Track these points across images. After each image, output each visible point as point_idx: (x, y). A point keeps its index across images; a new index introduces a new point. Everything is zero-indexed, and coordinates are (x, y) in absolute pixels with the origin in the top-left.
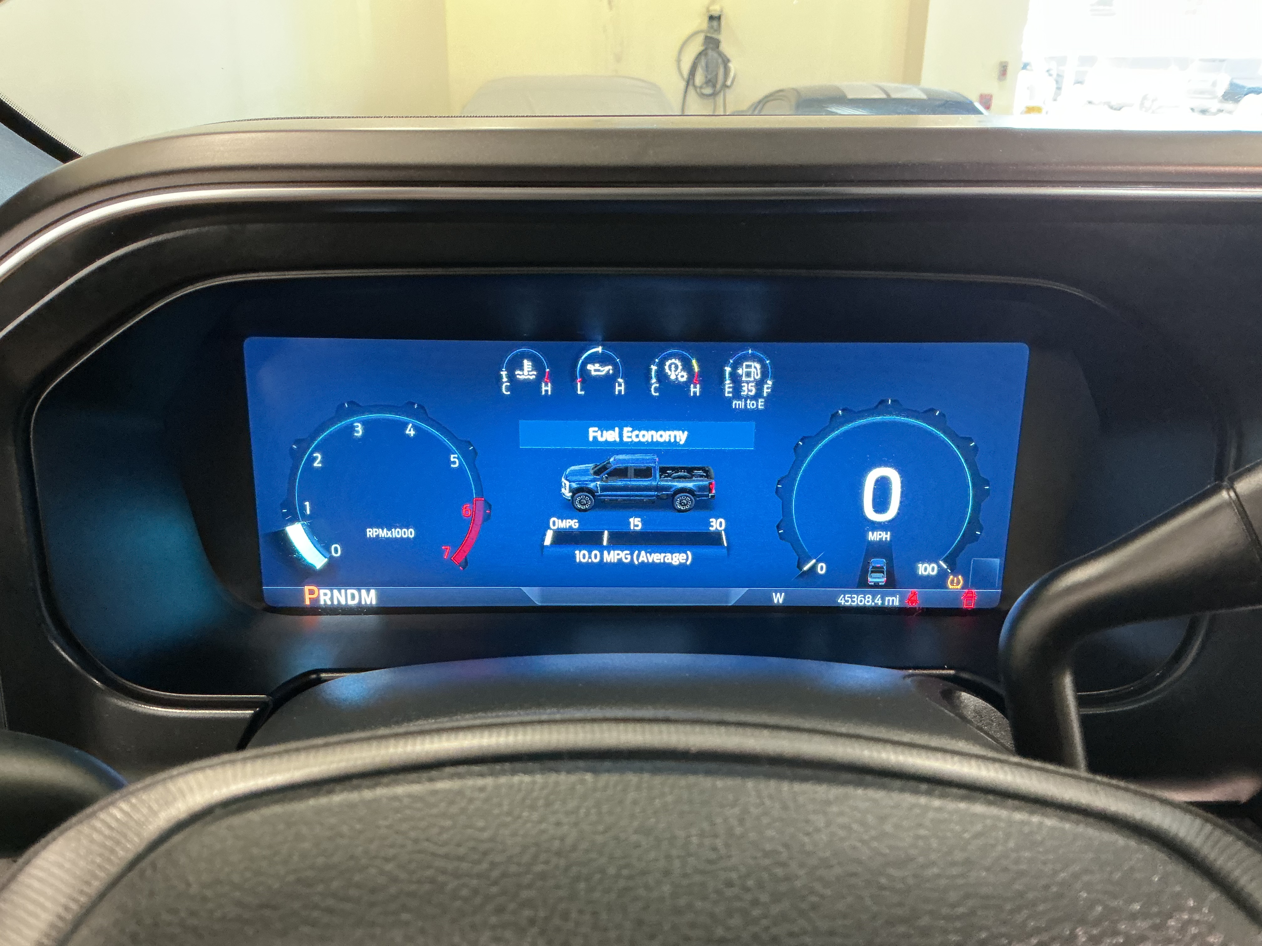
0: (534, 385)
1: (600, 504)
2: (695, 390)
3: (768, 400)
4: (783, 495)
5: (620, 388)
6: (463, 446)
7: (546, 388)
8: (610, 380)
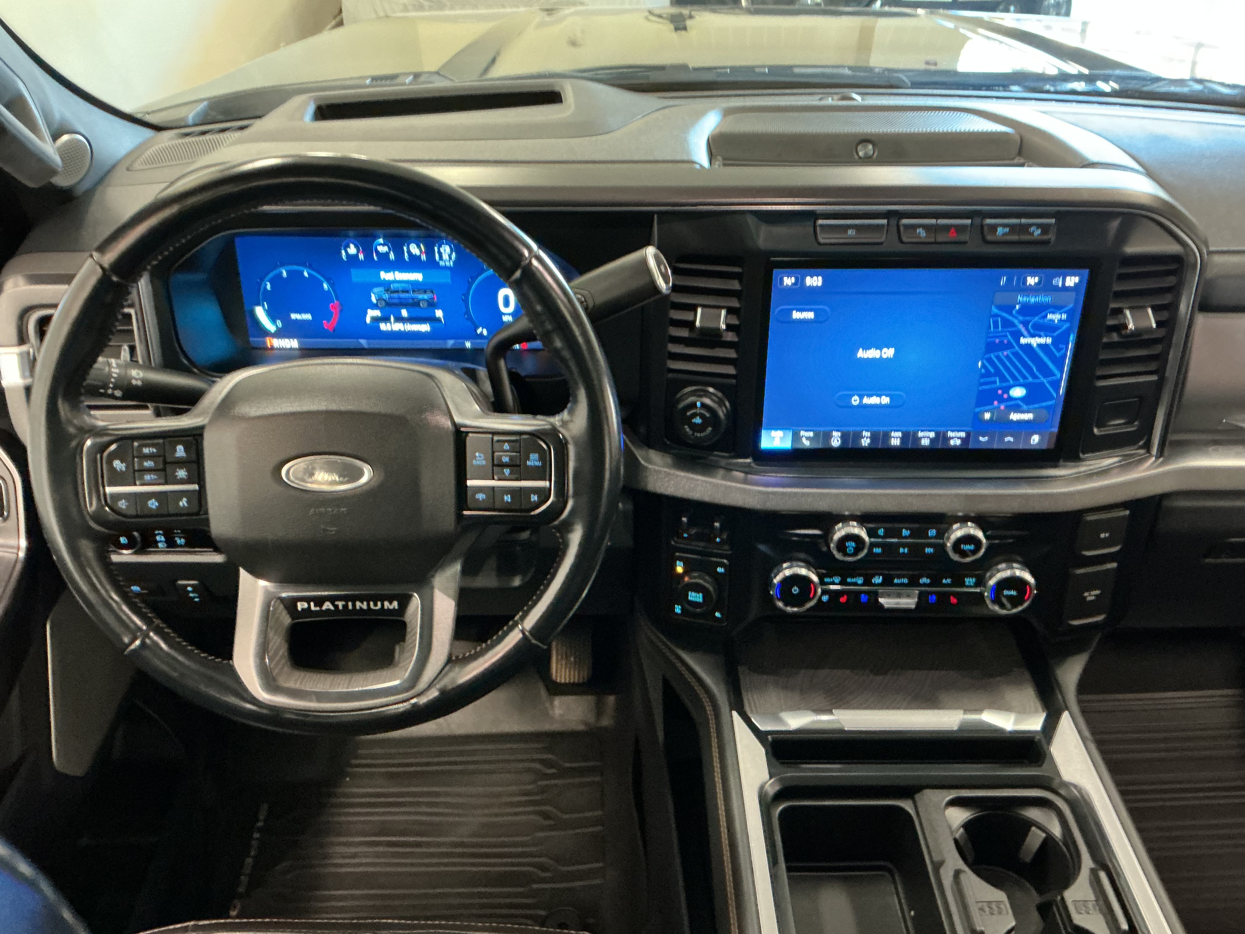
0: (356, 256)
1: (388, 304)
2: (424, 257)
3: (454, 263)
4: (466, 301)
5: (392, 256)
6: (328, 280)
7: (361, 257)
8: (387, 254)
